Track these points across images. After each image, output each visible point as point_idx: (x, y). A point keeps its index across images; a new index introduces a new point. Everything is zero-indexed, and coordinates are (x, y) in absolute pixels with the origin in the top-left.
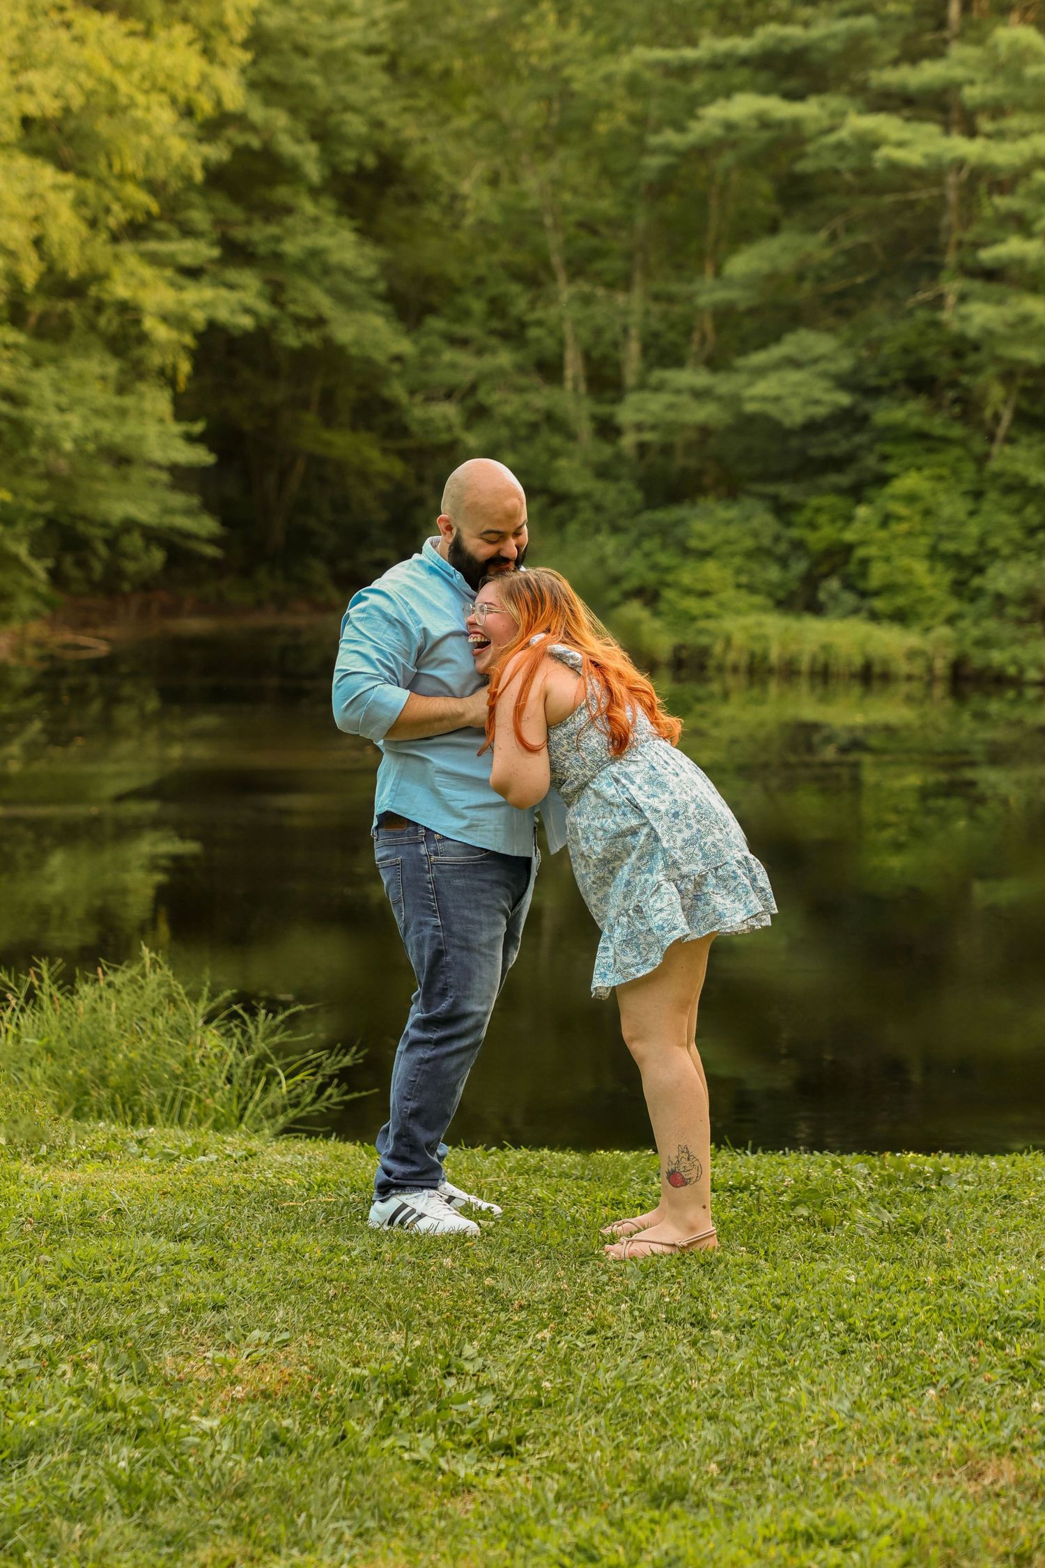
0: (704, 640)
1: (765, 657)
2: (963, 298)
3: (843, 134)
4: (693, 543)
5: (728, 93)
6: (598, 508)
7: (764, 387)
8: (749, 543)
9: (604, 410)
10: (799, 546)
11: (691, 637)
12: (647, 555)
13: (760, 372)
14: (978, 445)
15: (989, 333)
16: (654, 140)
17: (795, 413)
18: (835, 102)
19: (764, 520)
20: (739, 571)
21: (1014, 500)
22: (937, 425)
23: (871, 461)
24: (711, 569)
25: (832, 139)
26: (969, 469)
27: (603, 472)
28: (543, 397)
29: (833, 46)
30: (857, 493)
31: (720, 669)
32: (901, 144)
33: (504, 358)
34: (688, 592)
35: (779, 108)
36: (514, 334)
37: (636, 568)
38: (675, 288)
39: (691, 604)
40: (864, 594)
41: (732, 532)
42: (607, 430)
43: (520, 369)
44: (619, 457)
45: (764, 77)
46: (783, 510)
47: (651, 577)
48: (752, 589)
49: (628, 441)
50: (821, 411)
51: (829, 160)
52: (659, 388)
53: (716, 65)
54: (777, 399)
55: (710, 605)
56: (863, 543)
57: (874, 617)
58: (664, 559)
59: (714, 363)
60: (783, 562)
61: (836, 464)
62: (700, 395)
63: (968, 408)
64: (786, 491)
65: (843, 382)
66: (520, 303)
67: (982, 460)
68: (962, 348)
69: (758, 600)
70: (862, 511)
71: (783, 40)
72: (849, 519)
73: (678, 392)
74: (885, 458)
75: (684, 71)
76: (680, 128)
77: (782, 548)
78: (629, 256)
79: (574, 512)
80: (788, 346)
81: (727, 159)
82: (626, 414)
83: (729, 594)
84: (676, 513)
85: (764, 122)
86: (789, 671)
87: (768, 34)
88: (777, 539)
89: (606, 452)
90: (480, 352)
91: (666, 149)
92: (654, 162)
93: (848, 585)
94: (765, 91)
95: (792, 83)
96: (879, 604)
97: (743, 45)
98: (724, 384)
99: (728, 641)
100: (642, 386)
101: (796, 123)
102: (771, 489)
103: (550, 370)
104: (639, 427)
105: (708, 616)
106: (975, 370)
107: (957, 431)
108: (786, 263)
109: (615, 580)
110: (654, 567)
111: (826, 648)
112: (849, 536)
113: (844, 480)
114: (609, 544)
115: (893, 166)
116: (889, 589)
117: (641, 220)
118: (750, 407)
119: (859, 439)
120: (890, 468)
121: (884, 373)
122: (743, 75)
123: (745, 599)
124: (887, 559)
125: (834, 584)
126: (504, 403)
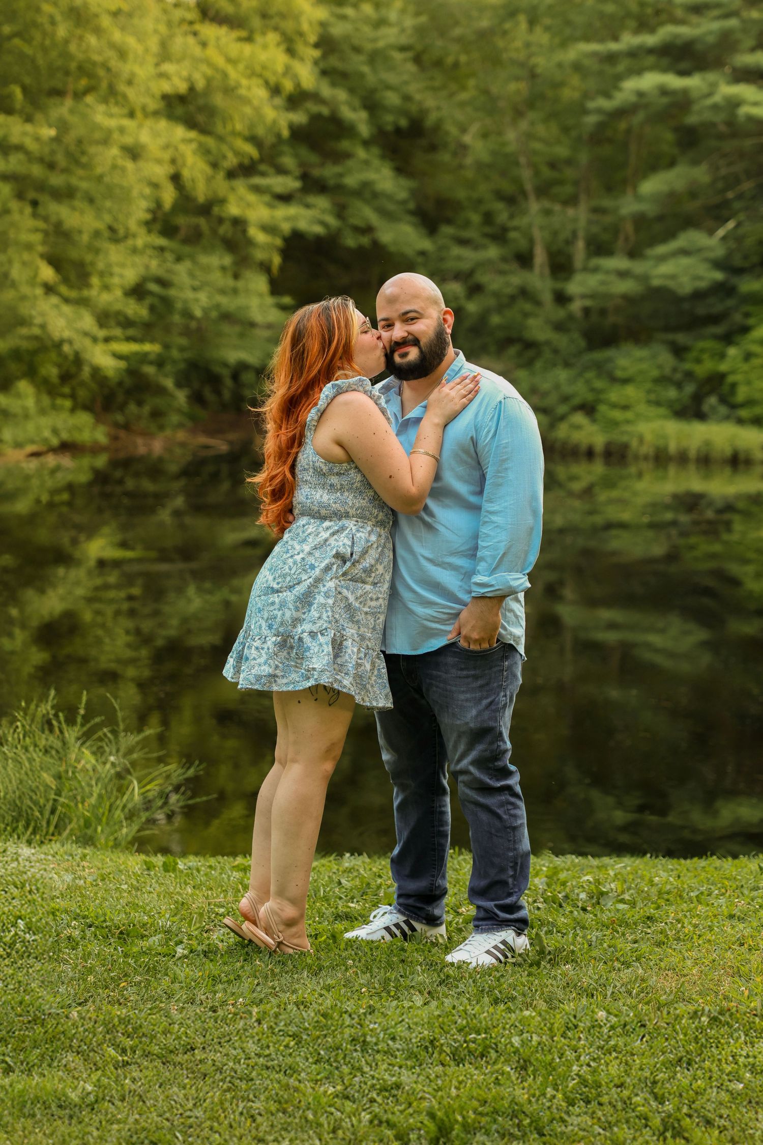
0: (625, 438)
1: (665, 449)
3: (717, 98)
4: (619, 374)
5: (639, 72)
6: (556, 351)
7: (666, 268)
8: (655, 373)
9: (559, 285)
10: (689, 375)
11: (618, 437)
12: (588, 382)
13: (662, 259)
16: (591, 105)
17: (686, 286)
18: (711, 76)
19: (666, 359)
20: (649, 392)
23: (737, 318)
24: (630, 391)
25: (709, 102)
27: (559, 327)
28: (517, 278)
29: (711, 39)
30: (728, 339)
31: (636, 457)
32: (756, 104)
33: (493, 252)
34: (614, 406)
35: (674, 81)
36: (500, 236)
37: (580, 391)
38: (607, 203)
39: (617, 415)
40: (734, 407)
41: (644, 366)
42: (561, 299)
43: (504, 259)
44: (571, 317)
45: (665, 61)
46: (679, 351)
47: (590, 397)
48: (658, 404)
49: (576, 306)
50: (703, 285)
51: (708, 116)
52: (596, 270)
53: (633, 54)
54: (673, 277)
55: (629, 415)
56: (733, 372)
57: (740, 421)
58: (599, 384)
59: (634, 254)
60: (679, 385)
61: (714, 319)
62: (623, 274)
64: (681, 338)
65: (718, 264)
66: (502, 214)
69: (662, 411)
70: (732, 351)
71: (677, 36)
72: (722, 356)
73: (608, 272)
74: (747, 315)
75: (611, 58)
76: (607, 95)
77: (678, 376)
78: (576, 183)
79: (539, 354)
80: (683, 240)
81: (640, 117)
82: (574, 287)
83: (642, 408)
84: (610, 353)
85: (664, 91)
86: (682, 459)
87: (666, 32)
88: (675, 370)
89: (561, 313)
90: (477, 247)
91: (599, 111)
92: (591, 120)
93: (723, 400)
94: (665, 70)
95: (684, 65)
96: (744, 413)
97: (650, 40)
98: (638, 267)
99: (641, 440)
100: (585, 269)
101: (685, 92)
102: (670, 336)
103: (524, 260)
104: (584, 296)
105: (628, 422)
108: (681, 185)
109: (565, 399)
110: (593, 390)
111: (707, 443)
112: (723, 367)
113: (719, 330)
114: (562, 375)
115: (750, 119)
116: (750, 403)
117: (584, 157)
118: (656, 282)
119: (730, 303)
120: (751, 321)
121: (746, 257)
122: (651, 60)
123: (653, 411)
124: (749, 383)
125: (713, 400)
126: (493, 282)
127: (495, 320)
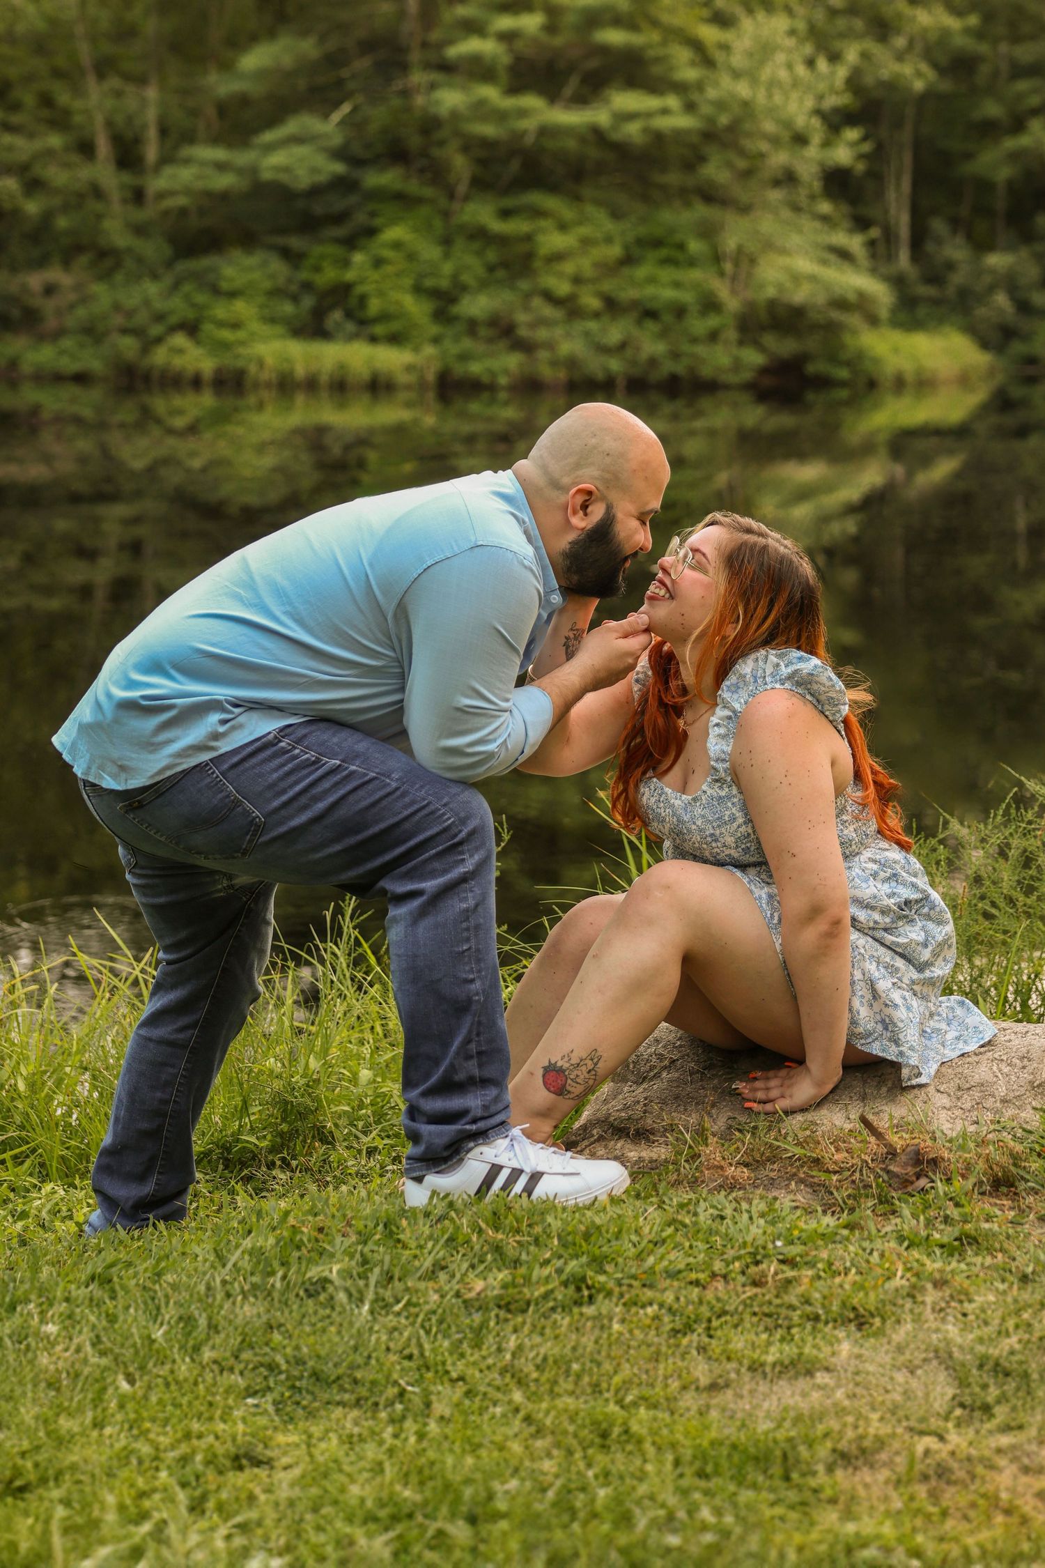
0: (240, 364)
1: (291, 373)
2: (433, 86)
4: (224, 285)
6: (140, 260)
7: (278, 159)
8: (267, 285)
9: (132, 181)
10: (307, 286)
11: (228, 361)
12: (187, 298)
13: (270, 148)
14: (443, 202)
15: (455, 115)
17: (303, 180)
19: (278, 266)
20: (261, 307)
21: (476, 245)
22: (414, 187)
23: (360, 218)
24: (241, 307)
26: (438, 223)
27: (140, 230)
28: (86, 173)
30: (351, 243)
31: (256, 385)
33: (55, 141)
34: (221, 324)
36: (59, 120)
37: (177, 306)
39: (227, 335)
40: (363, 322)
41: (256, 275)
42: (138, 196)
43: (67, 149)
44: (149, 220)
46: (292, 258)
47: (190, 315)
48: (272, 320)
50: (322, 178)
52: (186, 161)
54: (287, 169)
55: (241, 335)
56: (362, 281)
57: (373, 339)
58: (201, 298)
60: (295, 299)
61: (339, 218)
62: (221, 167)
63: (436, 174)
64: (295, 242)
65: (339, 154)
66: (63, 98)
67: (446, 215)
68: (430, 125)
69: (279, 329)
70: (358, 258)
72: (346, 263)
73: (203, 163)
74: (373, 214)
77: (294, 288)
79: (118, 265)
80: (292, 126)
82: (157, 183)
83: (255, 326)
84: (205, 262)
86: (311, 385)
88: (289, 281)
89: (137, 215)
90: (31, 136)
93: (349, 315)
96: (379, 330)
98: (243, 158)
99: (261, 363)
100: (164, 163)
102: (280, 240)
103: (86, 149)
105: (242, 343)
106: (441, 143)
107: (428, 192)
108: (287, 61)
109: (160, 317)
110: (194, 305)
111: (342, 366)
112: (350, 276)
113: (341, 231)
114: (152, 289)
116: (384, 317)
118: (267, 176)
119: (353, 199)
120: (378, 221)
121: (368, 147)
123: (265, 329)
124: (381, 294)
125: (337, 316)
126: (57, 176)
127: (62, 223)
